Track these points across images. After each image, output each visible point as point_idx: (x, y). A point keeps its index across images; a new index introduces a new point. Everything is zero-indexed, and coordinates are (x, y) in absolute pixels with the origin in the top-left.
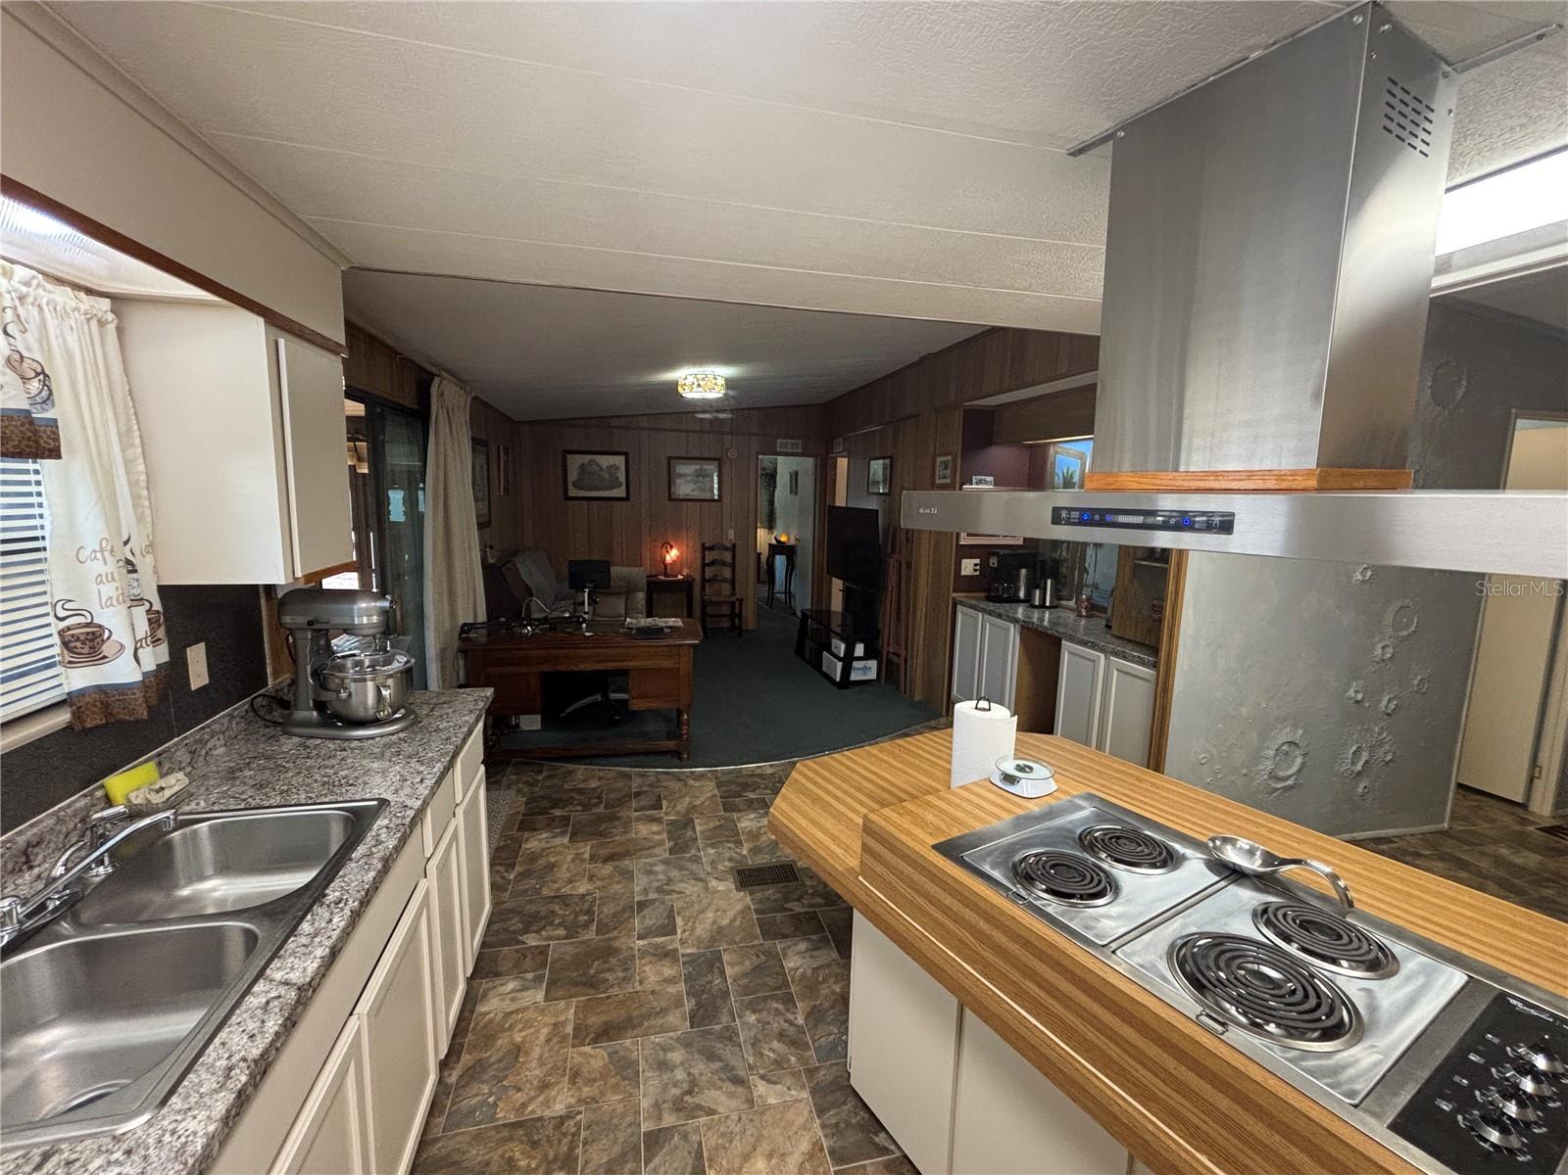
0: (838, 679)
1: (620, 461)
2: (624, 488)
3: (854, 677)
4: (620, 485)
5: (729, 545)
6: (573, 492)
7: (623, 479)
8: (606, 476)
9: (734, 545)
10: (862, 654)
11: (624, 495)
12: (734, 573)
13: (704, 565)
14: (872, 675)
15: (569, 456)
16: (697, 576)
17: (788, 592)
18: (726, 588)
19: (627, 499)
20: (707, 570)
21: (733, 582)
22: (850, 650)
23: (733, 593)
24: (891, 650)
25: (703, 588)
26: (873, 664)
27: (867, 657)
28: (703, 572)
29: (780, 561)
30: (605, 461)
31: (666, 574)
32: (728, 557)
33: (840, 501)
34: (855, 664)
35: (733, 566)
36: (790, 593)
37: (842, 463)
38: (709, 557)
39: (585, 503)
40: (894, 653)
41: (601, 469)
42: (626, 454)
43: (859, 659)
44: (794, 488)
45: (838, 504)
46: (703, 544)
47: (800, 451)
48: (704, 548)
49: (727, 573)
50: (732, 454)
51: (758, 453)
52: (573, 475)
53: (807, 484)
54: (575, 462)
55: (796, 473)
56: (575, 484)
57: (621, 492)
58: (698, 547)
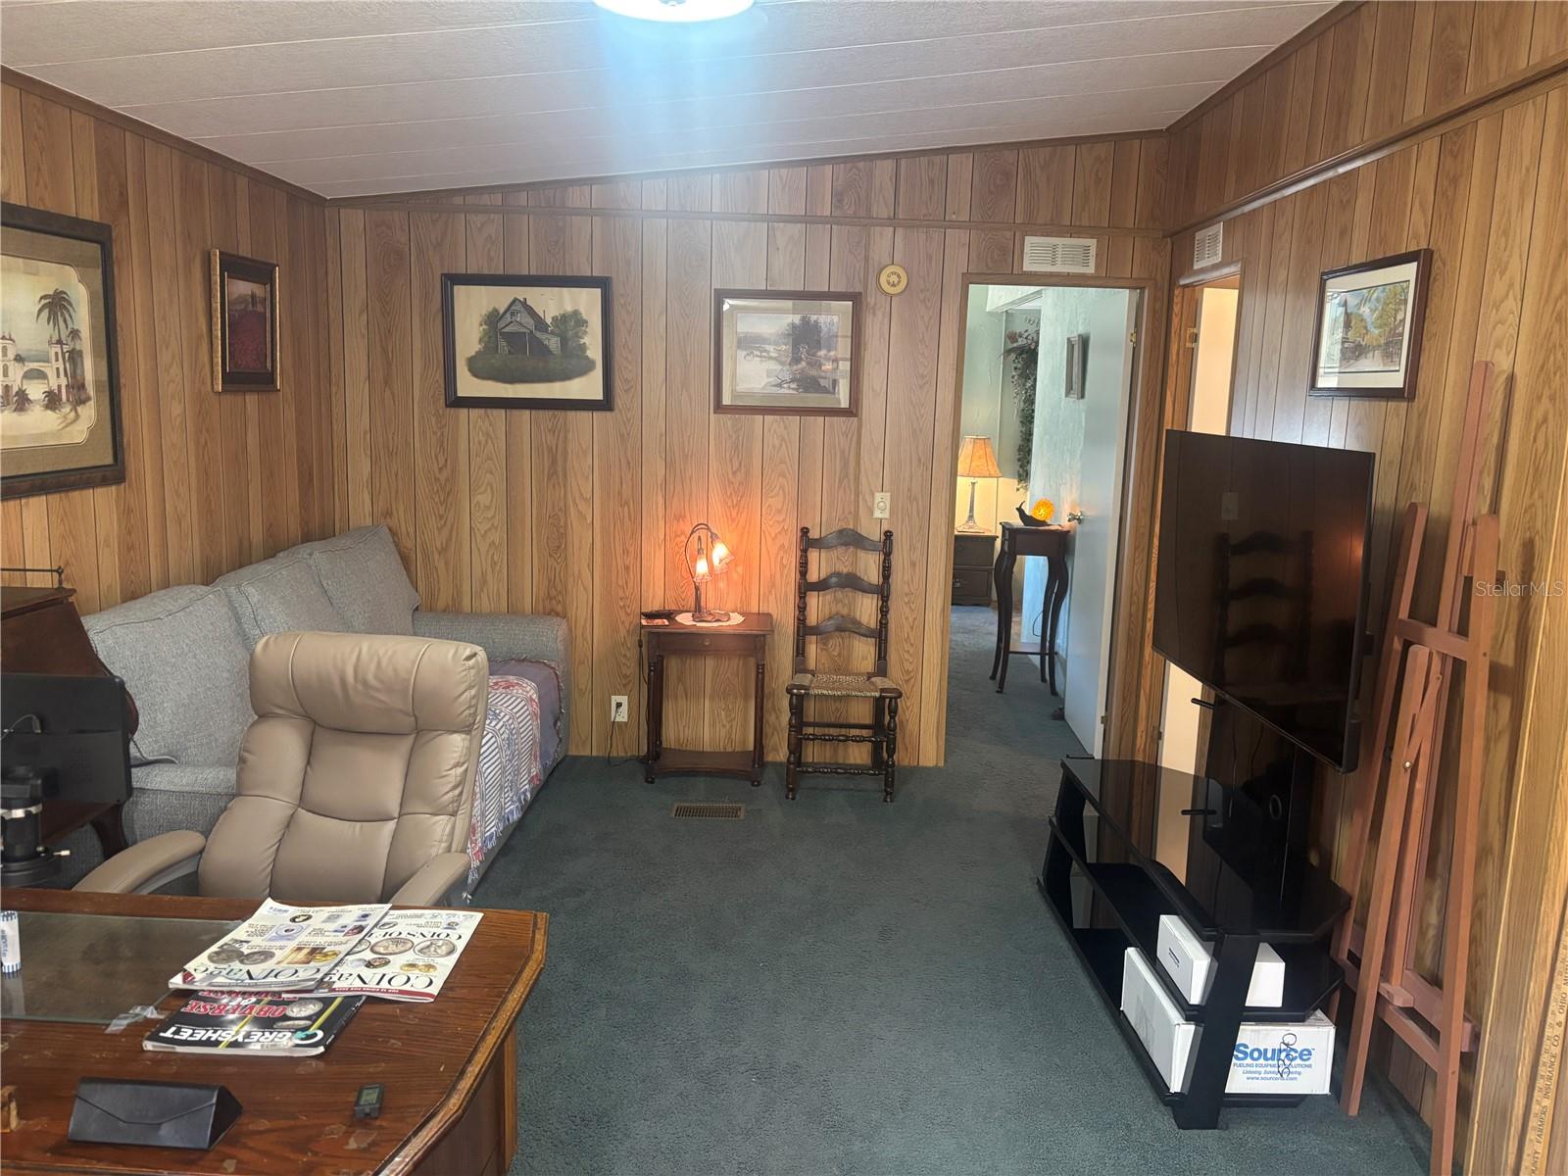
0: (1176, 1085)
1: (586, 302)
2: (598, 373)
3: (1240, 1081)
4: (586, 368)
5: (876, 535)
6: (468, 385)
7: (595, 353)
8: (553, 343)
9: (888, 535)
10: (1276, 1001)
11: (598, 394)
12: (884, 611)
13: (805, 588)
14: (1314, 1078)
15: (460, 291)
16: (785, 616)
17: (1048, 649)
18: (863, 652)
19: (606, 404)
20: (813, 600)
21: (881, 635)
22: (1230, 979)
23: (881, 669)
24: (1400, 997)
25: (800, 651)
26: (1318, 1037)
27: (1295, 1007)
28: (802, 608)
29: (1033, 570)
30: (550, 303)
31: (698, 611)
32: (869, 567)
33: (1208, 417)
34: (1249, 1035)
35: (883, 592)
36: (1052, 653)
37: (1218, 307)
38: (820, 565)
39: (500, 414)
40: (1411, 1013)
41: (540, 323)
42: (603, 283)
43: (1265, 1016)
44: (1077, 381)
45: (1196, 427)
46: (805, 531)
47: (1091, 270)
48: (807, 542)
49: (866, 609)
50: (893, 279)
51: (969, 278)
52: (469, 338)
53: (1111, 371)
54: (473, 307)
55: (1085, 342)
56: (477, 369)
57: (588, 387)
58: (792, 540)
